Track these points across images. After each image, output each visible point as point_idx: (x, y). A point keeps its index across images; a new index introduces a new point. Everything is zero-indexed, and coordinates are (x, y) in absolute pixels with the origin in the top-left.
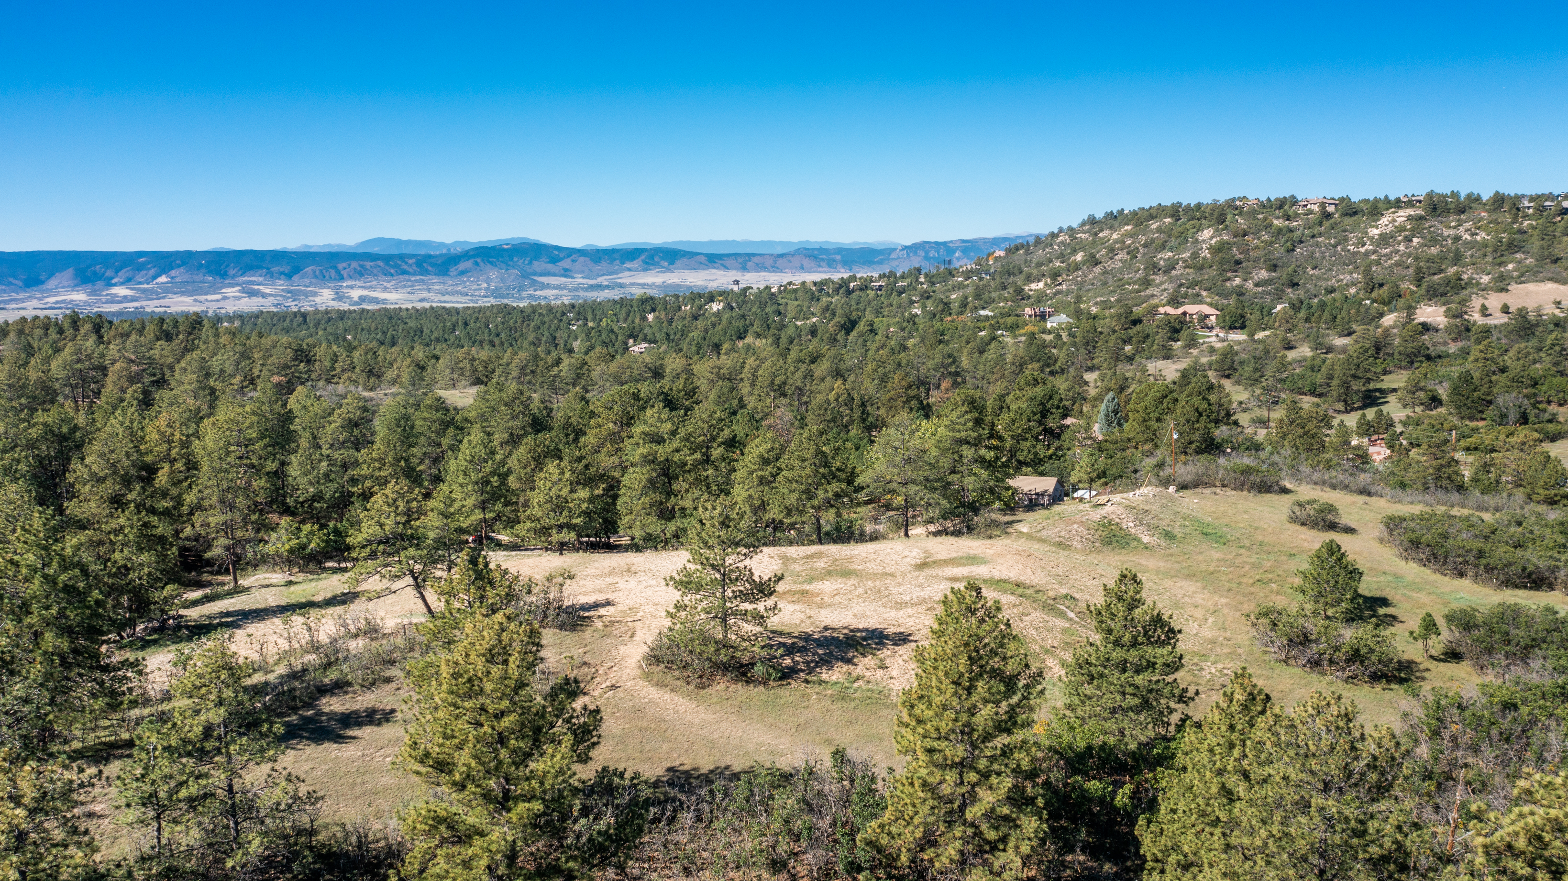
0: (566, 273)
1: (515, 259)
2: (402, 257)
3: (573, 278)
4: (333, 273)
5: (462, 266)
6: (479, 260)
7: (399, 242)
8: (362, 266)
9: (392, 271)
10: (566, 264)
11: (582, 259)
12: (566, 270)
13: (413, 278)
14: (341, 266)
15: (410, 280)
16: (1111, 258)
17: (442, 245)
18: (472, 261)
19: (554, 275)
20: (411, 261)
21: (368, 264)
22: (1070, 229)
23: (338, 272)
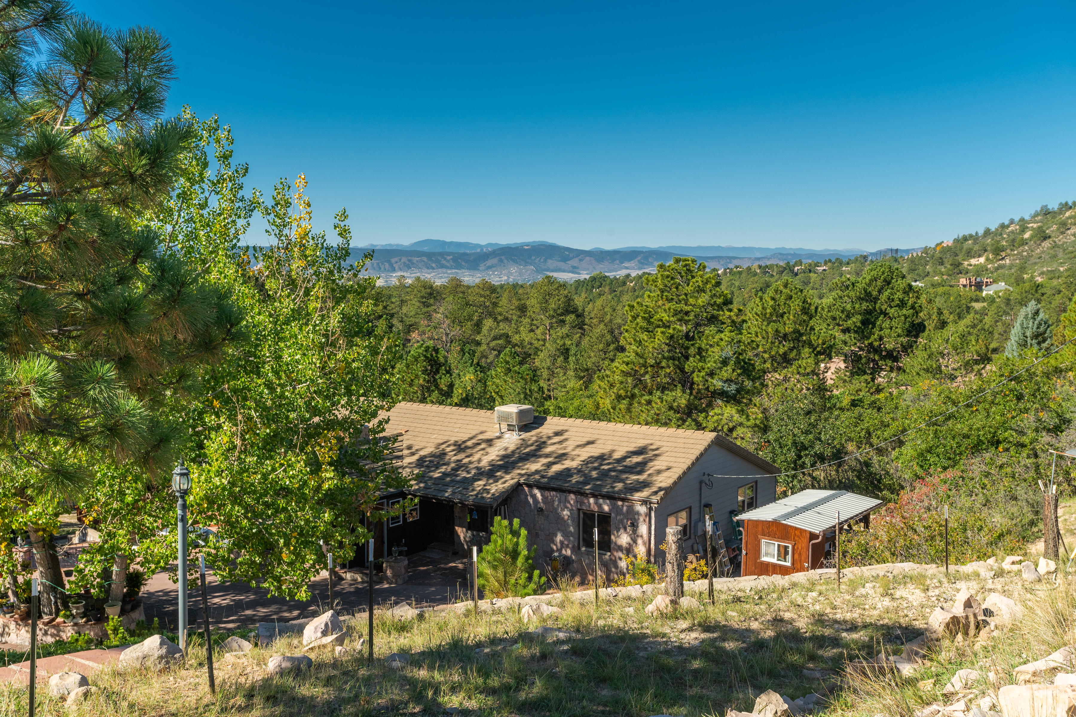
0: (574, 270)
1: (533, 258)
2: (442, 254)
3: (579, 274)
4: (387, 265)
5: (489, 263)
6: (503, 258)
7: (443, 243)
8: (409, 261)
9: (434, 265)
10: (574, 262)
11: (588, 258)
12: (574, 267)
13: (449, 272)
14: (393, 260)
15: (447, 273)
16: (1063, 233)
17: (478, 246)
18: (498, 258)
19: (564, 271)
20: (449, 258)
21: (415, 259)
22: (1022, 220)
23: (391, 265)
